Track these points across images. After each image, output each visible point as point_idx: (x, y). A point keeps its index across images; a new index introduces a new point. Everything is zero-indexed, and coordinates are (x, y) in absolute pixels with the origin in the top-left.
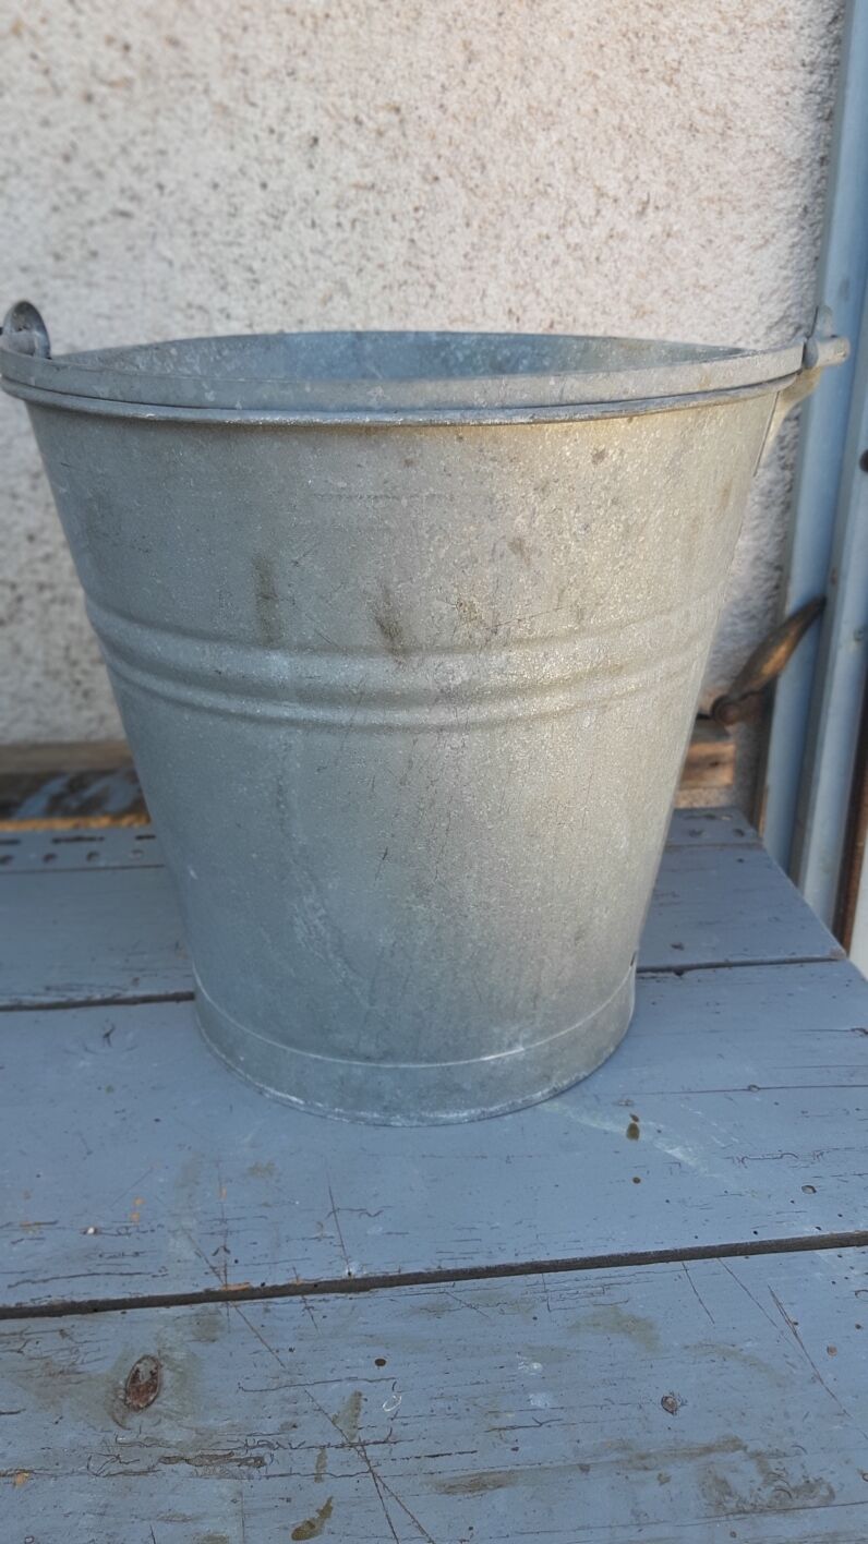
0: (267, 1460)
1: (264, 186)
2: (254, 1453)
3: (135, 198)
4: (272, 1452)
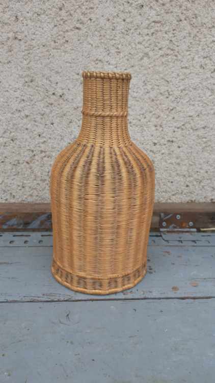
1: (124, 20)
3: (82, 23)
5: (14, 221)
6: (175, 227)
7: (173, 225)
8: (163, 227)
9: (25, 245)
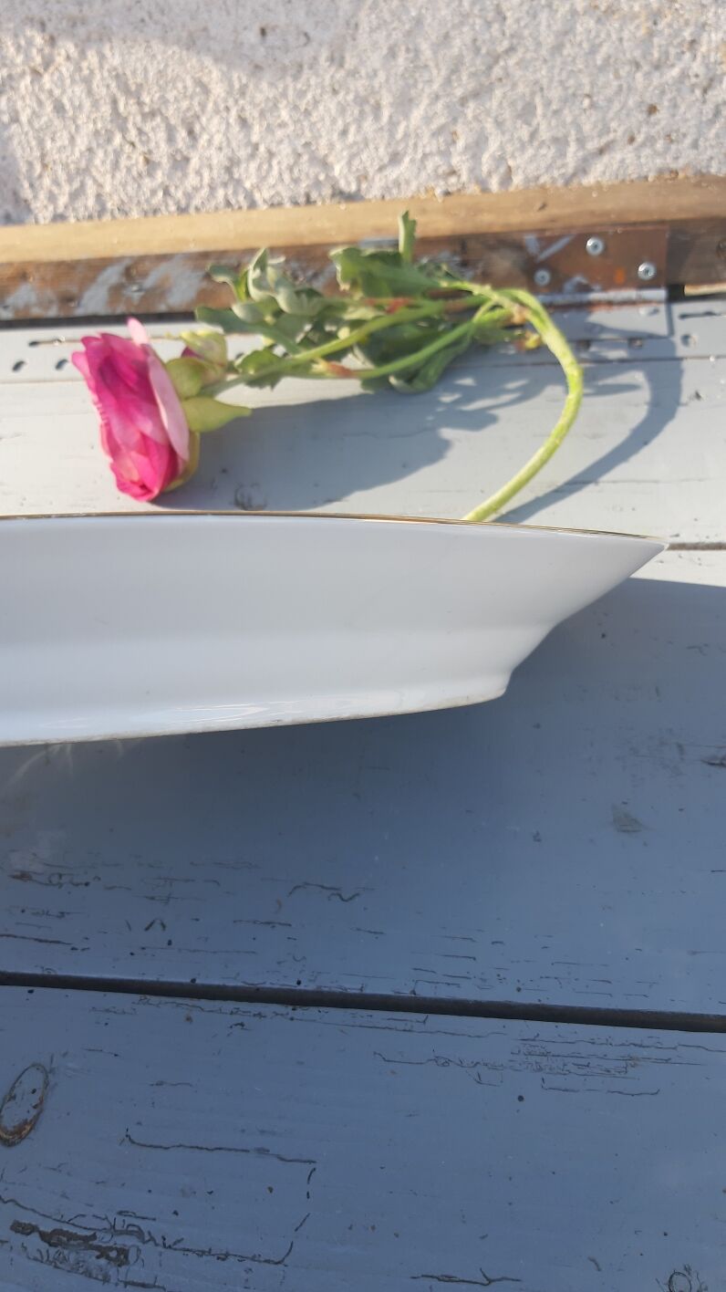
0: (132, 1256)
2: (120, 1241)
4: (140, 1244)
5: (26, 295)
6: (584, 289)
7: (578, 279)
8: (536, 290)
9: (57, 374)
